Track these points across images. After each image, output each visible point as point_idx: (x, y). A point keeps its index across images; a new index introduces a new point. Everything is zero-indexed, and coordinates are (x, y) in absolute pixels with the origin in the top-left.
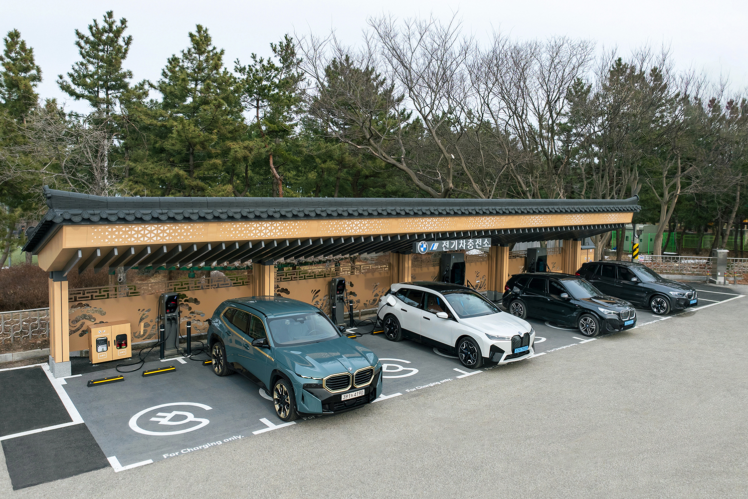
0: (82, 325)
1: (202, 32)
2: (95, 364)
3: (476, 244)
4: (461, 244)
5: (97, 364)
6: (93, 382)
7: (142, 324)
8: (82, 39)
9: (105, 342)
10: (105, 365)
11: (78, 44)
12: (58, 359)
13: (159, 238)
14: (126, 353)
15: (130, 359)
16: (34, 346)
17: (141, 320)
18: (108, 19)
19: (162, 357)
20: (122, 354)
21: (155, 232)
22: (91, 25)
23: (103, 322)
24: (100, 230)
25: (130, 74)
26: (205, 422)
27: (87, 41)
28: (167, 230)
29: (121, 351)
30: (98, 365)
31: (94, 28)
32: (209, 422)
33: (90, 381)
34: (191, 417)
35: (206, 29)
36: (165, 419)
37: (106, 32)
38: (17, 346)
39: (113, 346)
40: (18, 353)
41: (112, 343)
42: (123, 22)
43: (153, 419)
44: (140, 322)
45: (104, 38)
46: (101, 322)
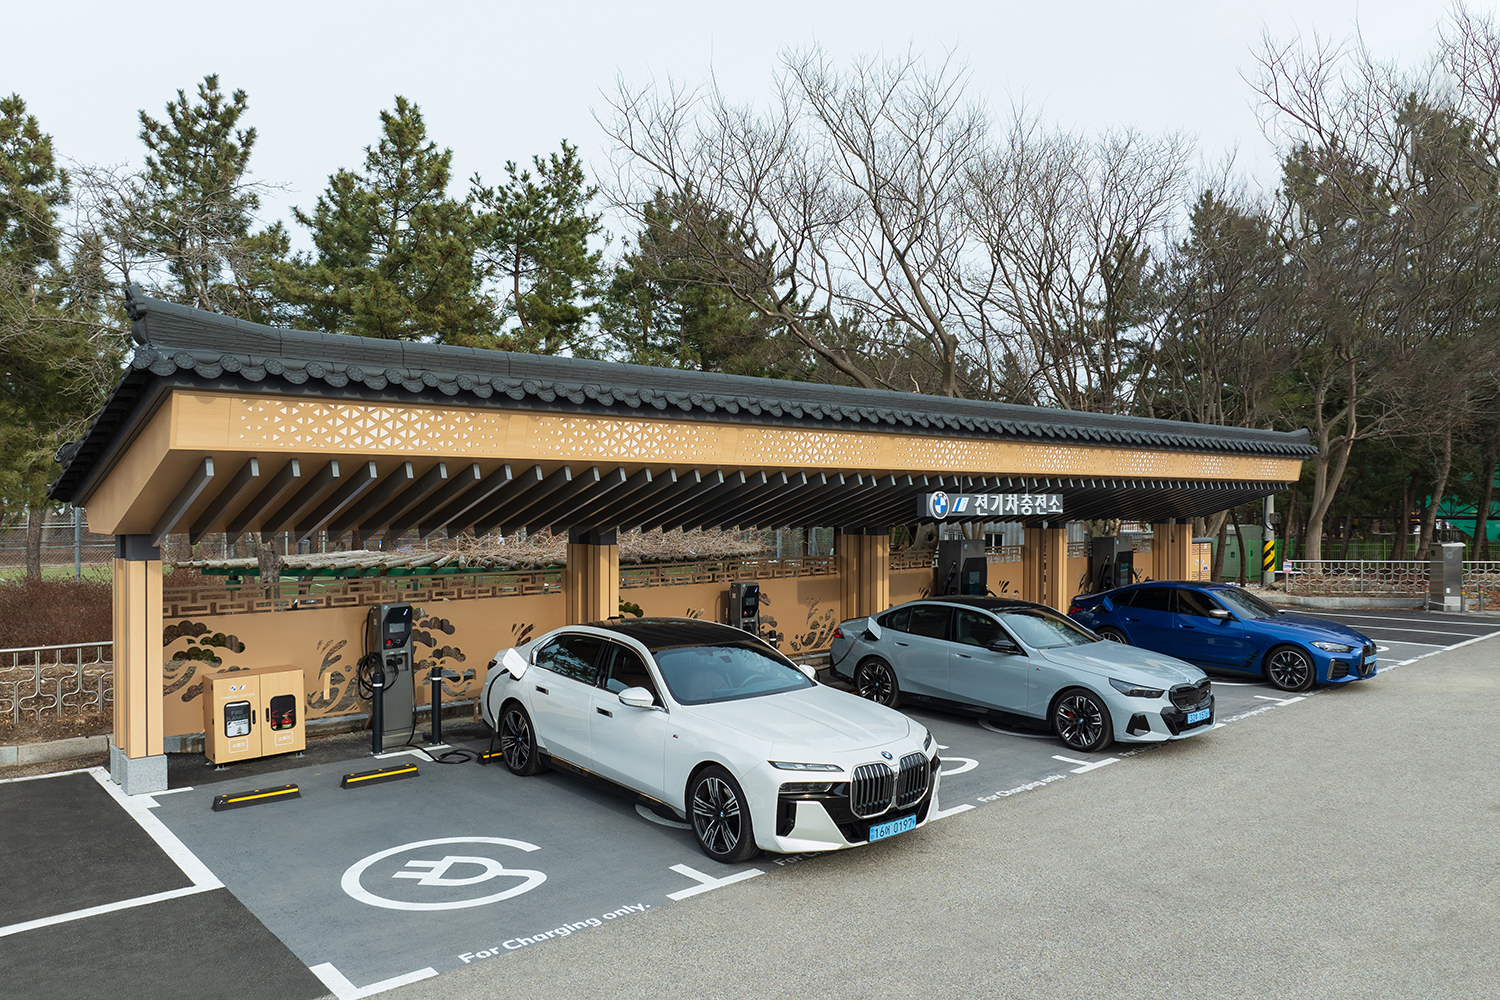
0: (188, 676)
1: (407, 112)
2: (221, 765)
3: (1037, 504)
4: (1010, 502)
5: (226, 765)
6: (226, 799)
7: (327, 676)
8: (153, 130)
9: (241, 712)
10: (244, 767)
11: (145, 137)
12: (137, 748)
13: (397, 441)
14: (292, 739)
15: (301, 756)
16: (68, 731)
17: (327, 663)
18: (207, 91)
19: (378, 748)
20: (284, 741)
21: (389, 425)
22: (172, 104)
23: (238, 669)
24: (261, 409)
25: (254, 201)
26: (536, 878)
27: (164, 135)
28: (416, 422)
29: (282, 735)
30: (227, 769)
31: (179, 109)
32: (546, 877)
33: (221, 798)
34: (494, 869)
35: (416, 106)
36: (433, 874)
37: (204, 116)
38: (27, 731)
39: (263, 724)
40: (31, 745)
41: (261, 716)
42: (240, 97)
43: (399, 875)
44: (322, 670)
45: (198, 128)
46: (232, 669)
